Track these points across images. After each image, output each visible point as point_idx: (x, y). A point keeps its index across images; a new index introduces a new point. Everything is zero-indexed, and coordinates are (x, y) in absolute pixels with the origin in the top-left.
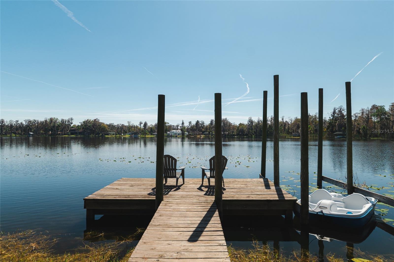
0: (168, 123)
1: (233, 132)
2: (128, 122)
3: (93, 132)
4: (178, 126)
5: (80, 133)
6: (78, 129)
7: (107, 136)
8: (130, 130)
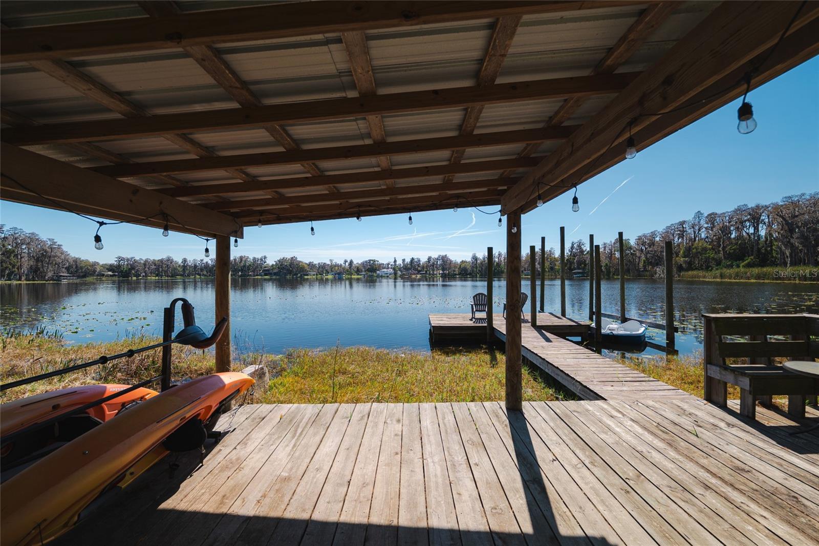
0: (378, 261)
1: (455, 271)
3: (290, 272)
4: (388, 264)
5: (275, 274)
6: (272, 269)
7: (306, 277)
8: (333, 270)
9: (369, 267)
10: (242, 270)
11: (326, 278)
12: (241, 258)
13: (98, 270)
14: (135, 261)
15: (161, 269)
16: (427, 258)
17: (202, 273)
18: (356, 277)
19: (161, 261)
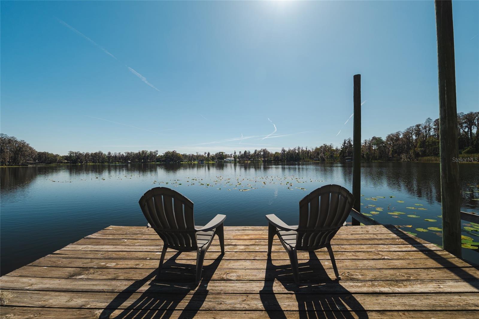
0: (225, 153)
1: (271, 158)
3: (172, 160)
4: (231, 155)
5: (163, 161)
6: (161, 158)
7: (181, 163)
8: (198, 158)
9: (219, 156)
10: (143, 159)
11: (194, 163)
12: (143, 152)
13: (58, 159)
14: (80, 154)
15: (95, 159)
16: (254, 151)
17: (120, 161)
18: (212, 162)
19: (95, 154)
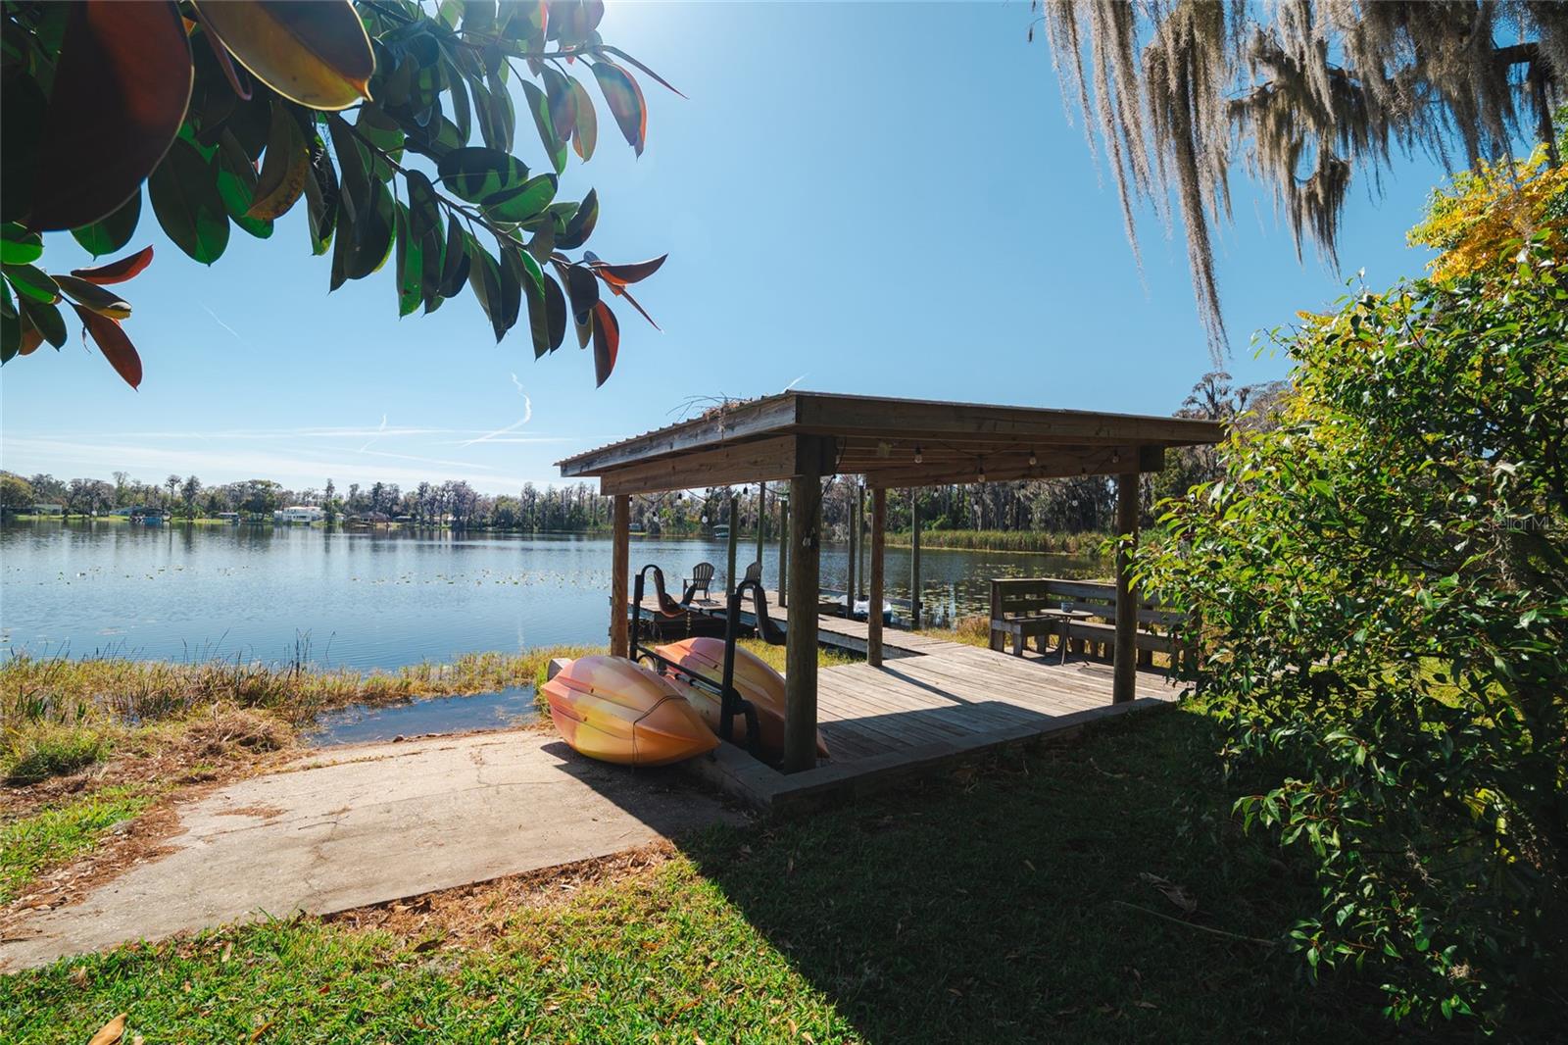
0: (279, 486)
1: (484, 517)
2: (116, 474)
4: (307, 494)
7: (23, 517)
8: (124, 500)
9: (250, 498)
16: (418, 485)
